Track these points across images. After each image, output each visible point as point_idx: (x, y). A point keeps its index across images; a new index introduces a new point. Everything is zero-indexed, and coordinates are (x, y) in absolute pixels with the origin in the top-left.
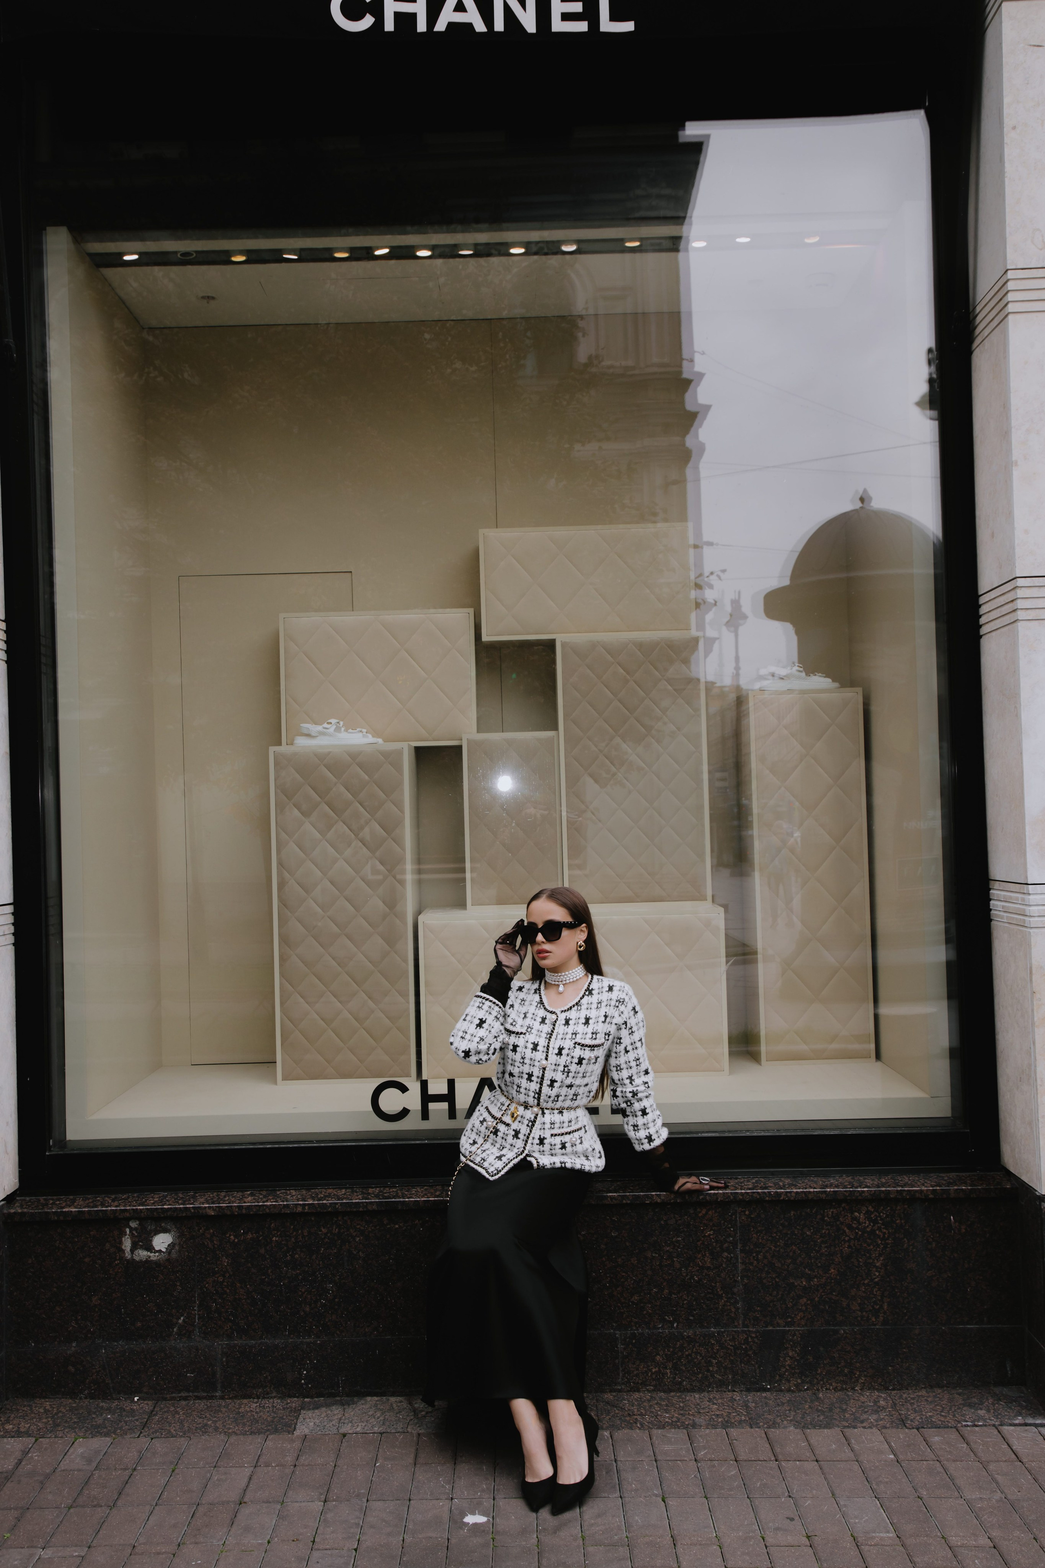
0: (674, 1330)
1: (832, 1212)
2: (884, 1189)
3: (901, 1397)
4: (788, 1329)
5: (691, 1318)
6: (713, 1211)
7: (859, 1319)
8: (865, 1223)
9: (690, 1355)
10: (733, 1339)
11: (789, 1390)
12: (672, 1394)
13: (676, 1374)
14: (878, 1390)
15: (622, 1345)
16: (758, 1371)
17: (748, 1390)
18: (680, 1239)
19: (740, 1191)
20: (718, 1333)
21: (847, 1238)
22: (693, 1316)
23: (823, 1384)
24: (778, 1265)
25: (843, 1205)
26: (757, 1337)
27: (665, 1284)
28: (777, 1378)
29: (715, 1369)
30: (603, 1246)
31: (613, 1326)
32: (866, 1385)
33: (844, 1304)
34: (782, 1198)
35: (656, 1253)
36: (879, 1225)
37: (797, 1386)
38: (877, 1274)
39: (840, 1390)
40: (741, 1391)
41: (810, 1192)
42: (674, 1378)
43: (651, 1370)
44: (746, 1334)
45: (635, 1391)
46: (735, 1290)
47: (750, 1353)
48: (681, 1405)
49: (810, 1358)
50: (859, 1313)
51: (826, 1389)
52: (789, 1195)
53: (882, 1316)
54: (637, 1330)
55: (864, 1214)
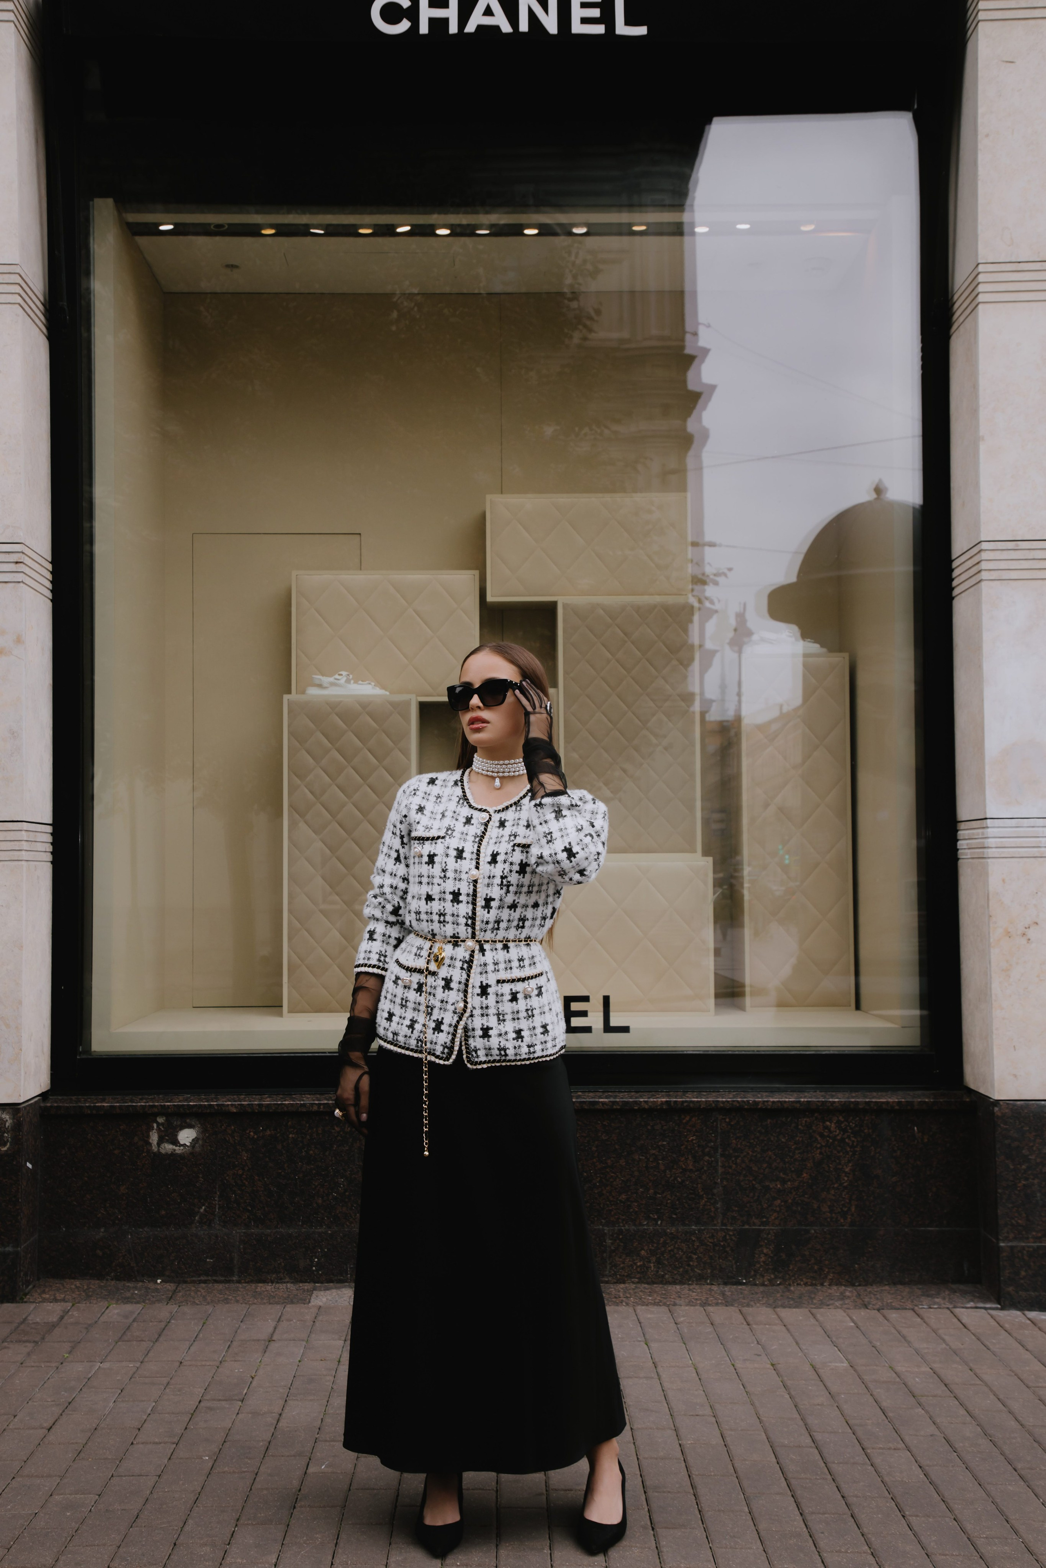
0: (658, 1227)
1: (806, 1121)
2: (853, 1100)
3: (866, 1290)
4: (763, 1228)
5: (674, 1216)
6: (696, 1118)
7: (829, 1220)
8: (836, 1132)
9: (672, 1250)
10: (712, 1237)
11: (763, 1285)
12: (655, 1285)
13: (659, 1268)
14: (845, 1286)
15: (611, 1239)
16: (734, 1266)
17: (726, 1284)
18: (665, 1143)
19: (721, 1100)
20: (699, 1230)
21: (819, 1146)
22: (676, 1214)
23: (795, 1279)
24: (755, 1168)
25: (816, 1115)
26: (734, 1235)
27: (650, 1184)
28: (752, 1273)
29: (696, 1264)
30: (594, 1149)
31: (602, 1222)
32: (834, 1281)
33: (815, 1206)
34: (759, 1107)
35: (643, 1156)
36: (849, 1134)
37: (770, 1281)
38: (846, 1179)
39: (810, 1285)
40: (719, 1284)
41: (785, 1102)
42: (657, 1272)
43: (635, 1264)
44: (725, 1232)
45: (620, 1283)
46: (715, 1191)
47: (728, 1249)
48: (664, 1292)
49: (784, 1256)
50: (829, 1215)
51: (798, 1284)
52: (766, 1104)
53: (850, 1218)
54: (624, 1226)
55: (835, 1123)
